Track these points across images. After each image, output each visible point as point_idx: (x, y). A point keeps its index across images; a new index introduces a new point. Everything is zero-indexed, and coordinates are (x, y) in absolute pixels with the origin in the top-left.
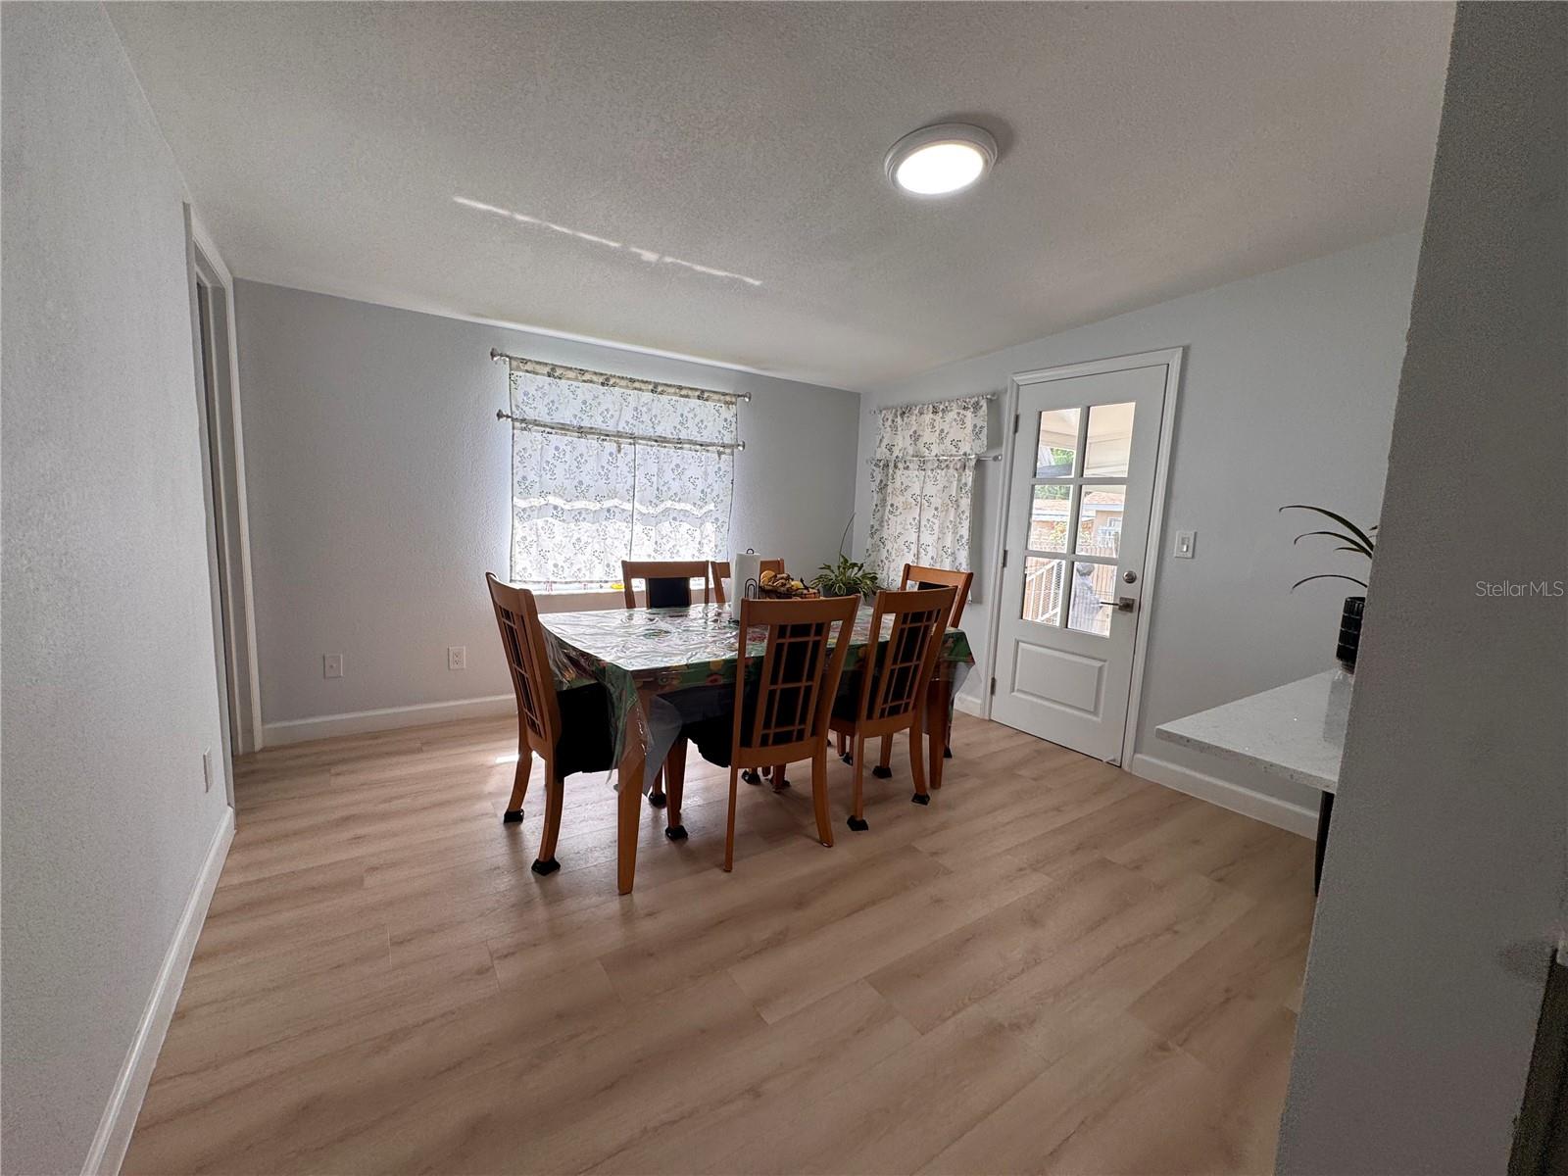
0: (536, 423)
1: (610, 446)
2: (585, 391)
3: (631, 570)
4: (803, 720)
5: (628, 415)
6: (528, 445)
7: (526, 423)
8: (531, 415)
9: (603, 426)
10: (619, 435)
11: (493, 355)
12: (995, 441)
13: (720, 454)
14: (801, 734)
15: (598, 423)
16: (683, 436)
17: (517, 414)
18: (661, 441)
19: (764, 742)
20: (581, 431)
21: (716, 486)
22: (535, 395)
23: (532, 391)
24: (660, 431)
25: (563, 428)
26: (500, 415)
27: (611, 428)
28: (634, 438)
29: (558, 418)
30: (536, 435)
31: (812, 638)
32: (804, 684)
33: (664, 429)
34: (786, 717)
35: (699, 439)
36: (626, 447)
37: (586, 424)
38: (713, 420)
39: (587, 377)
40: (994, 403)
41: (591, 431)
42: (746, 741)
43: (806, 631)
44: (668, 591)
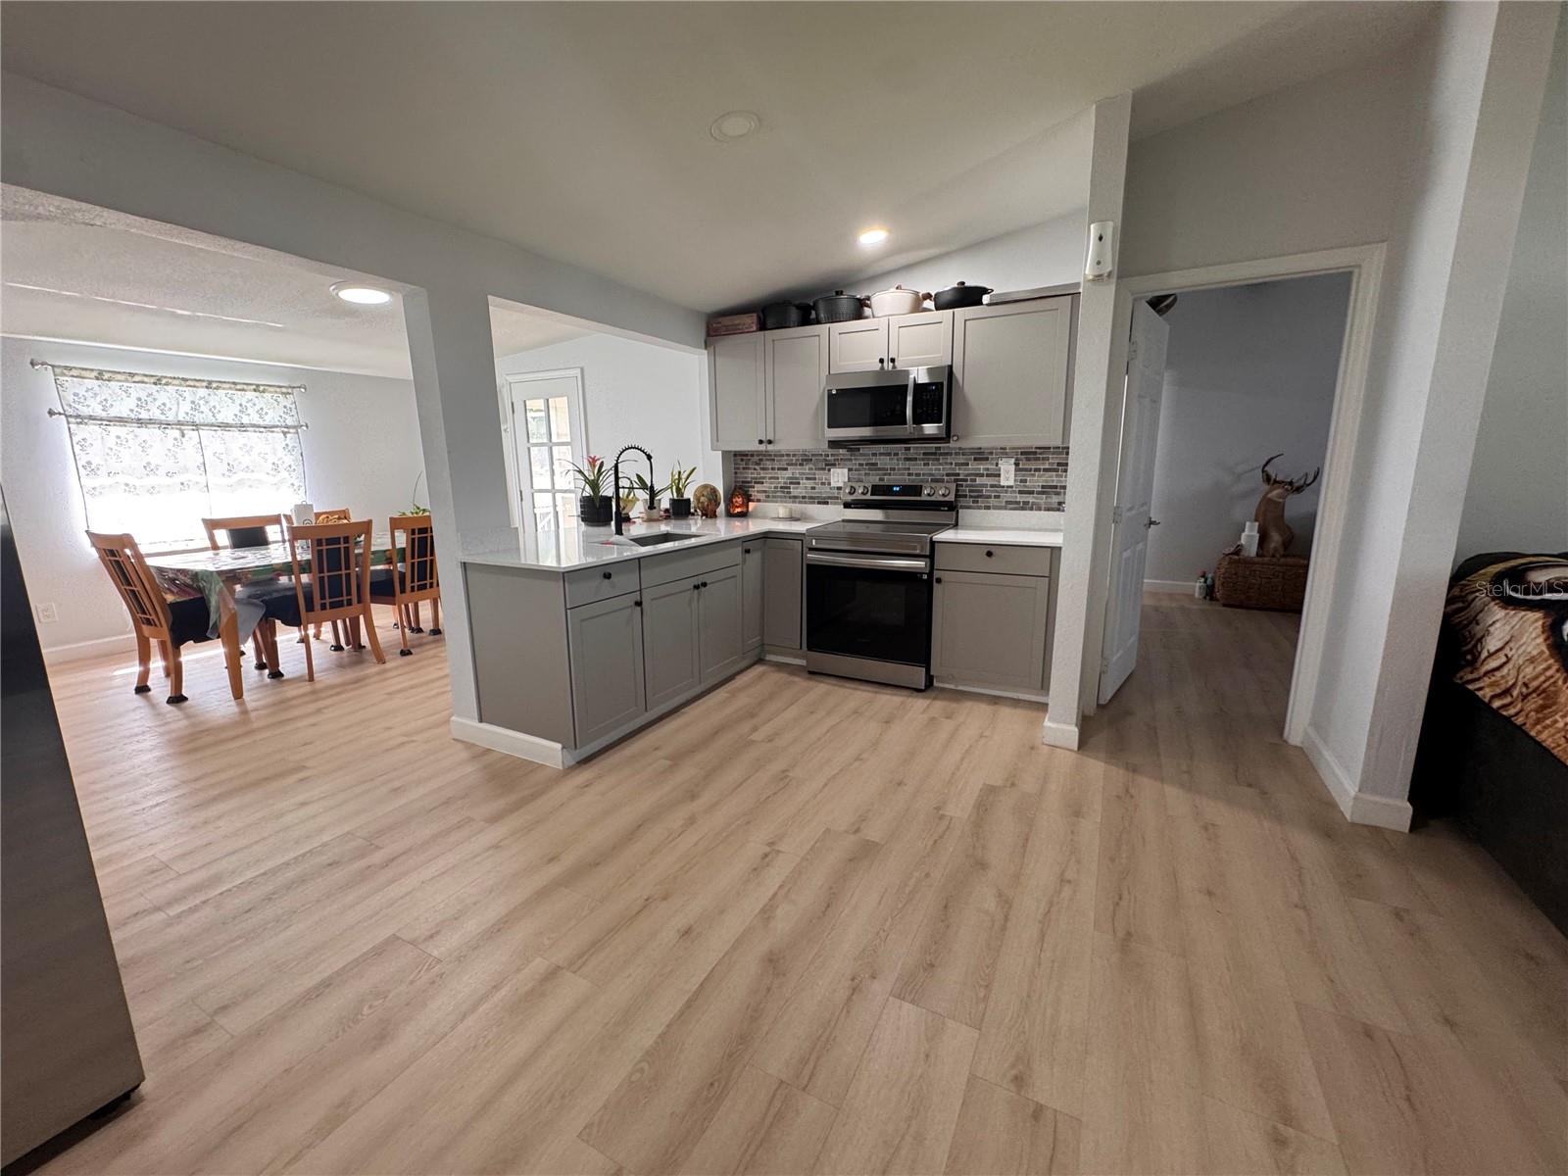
0: (91, 418)
1: (175, 433)
2: (138, 391)
3: (212, 525)
4: (349, 593)
5: (186, 407)
6: (87, 436)
7: (81, 419)
8: (85, 411)
9: (163, 418)
10: (179, 423)
11: (33, 364)
13: (285, 433)
14: (350, 603)
15: (156, 414)
16: (246, 420)
17: (70, 412)
18: (225, 426)
19: (323, 607)
20: (140, 422)
21: (285, 459)
22: (90, 396)
23: (82, 392)
24: (221, 418)
25: (121, 421)
26: (51, 413)
27: (171, 417)
28: (196, 426)
29: (113, 413)
30: (91, 431)
33: (227, 415)
34: (336, 592)
35: (261, 423)
36: (191, 434)
37: (144, 415)
38: (272, 408)
39: (137, 379)
41: (151, 422)
42: (307, 607)
43: (336, 541)
44: (249, 535)
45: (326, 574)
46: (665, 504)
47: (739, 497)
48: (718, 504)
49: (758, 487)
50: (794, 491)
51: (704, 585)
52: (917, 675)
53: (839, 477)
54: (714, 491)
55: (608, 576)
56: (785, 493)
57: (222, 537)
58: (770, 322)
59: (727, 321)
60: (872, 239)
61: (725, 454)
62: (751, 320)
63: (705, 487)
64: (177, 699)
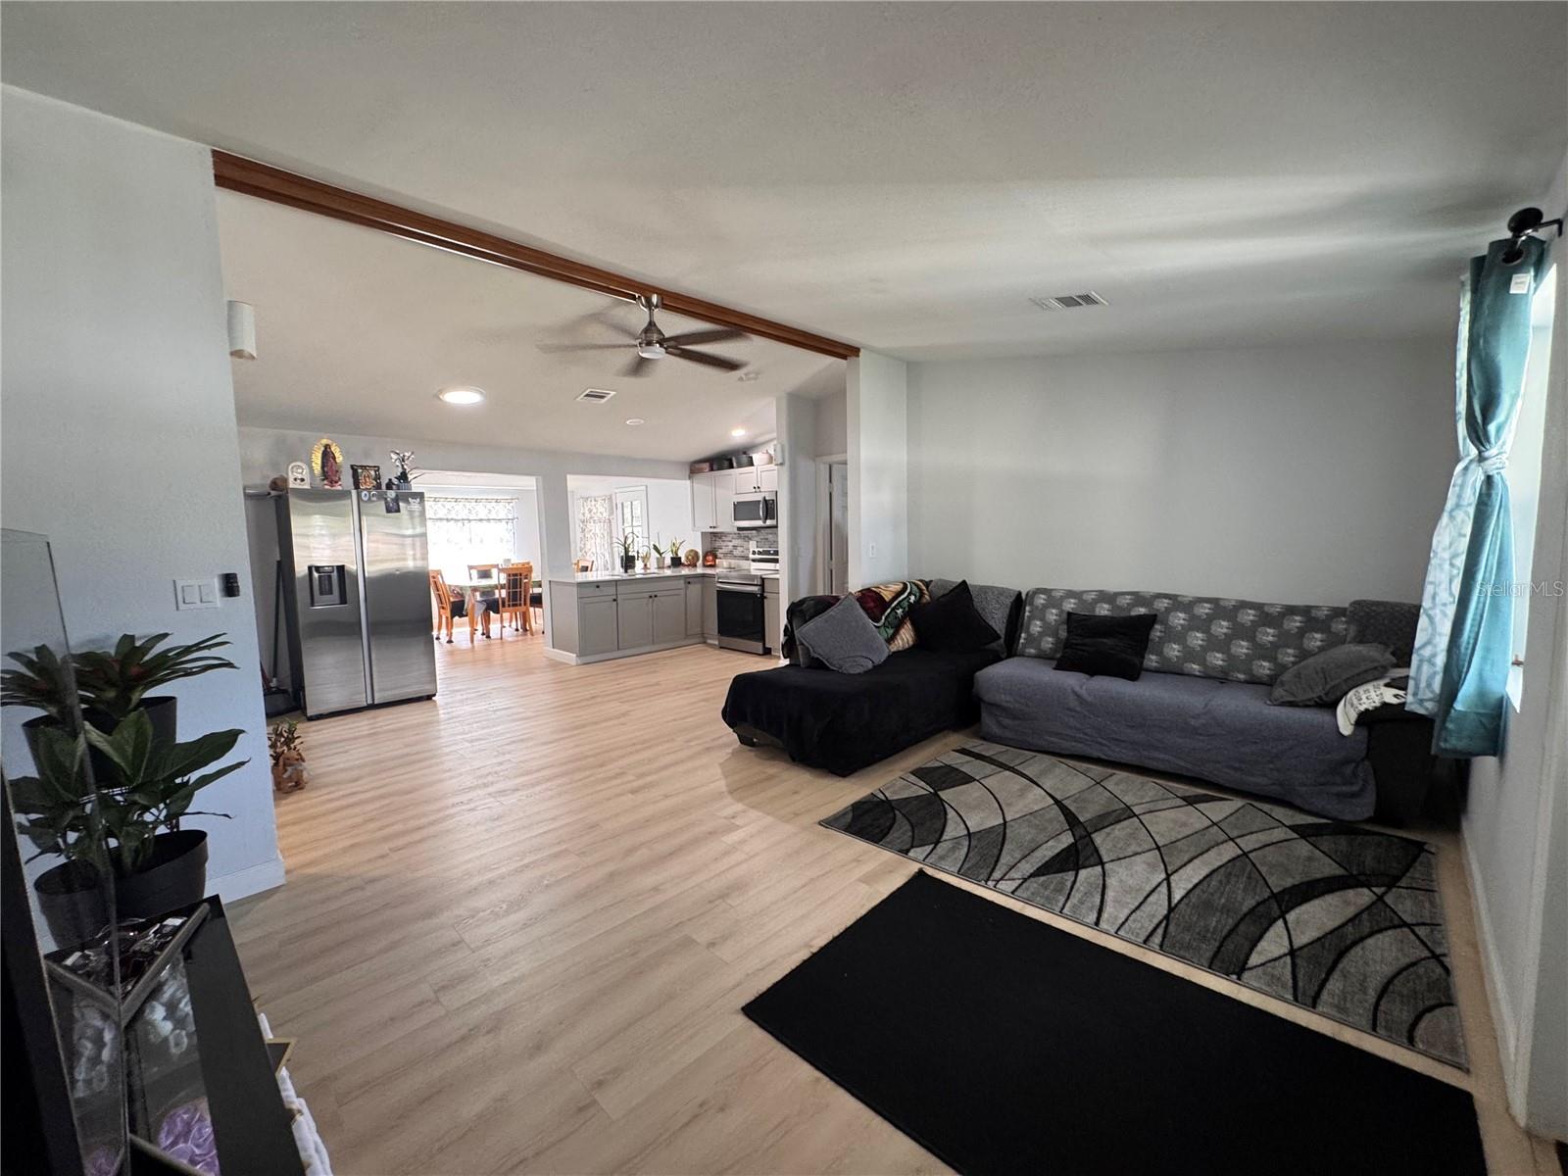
1: (460, 523)
2: (448, 505)
3: (471, 568)
5: (466, 511)
9: (457, 517)
10: (463, 519)
12: (611, 513)
14: (520, 605)
15: (454, 516)
16: (491, 517)
18: (481, 520)
19: (509, 606)
20: (447, 520)
21: (506, 536)
24: (480, 516)
25: (441, 519)
27: (460, 517)
28: (469, 520)
29: (438, 516)
31: (519, 577)
32: (518, 590)
34: (515, 599)
35: (497, 518)
36: (466, 524)
37: (449, 517)
38: (502, 511)
40: (610, 499)
41: (452, 519)
42: (504, 606)
43: (516, 575)
44: (485, 574)
45: (511, 590)
46: (668, 561)
47: (711, 554)
48: (698, 560)
49: (720, 551)
50: (736, 553)
51: (656, 596)
52: (758, 647)
53: (753, 546)
54: (696, 553)
55: (598, 587)
56: (729, 554)
57: (474, 573)
58: (715, 467)
59: (697, 466)
60: (738, 435)
61: (702, 533)
62: (706, 466)
63: (692, 551)
64: (450, 642)
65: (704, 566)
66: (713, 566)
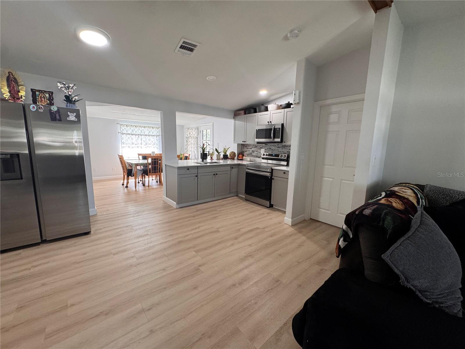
0: (124, 134)
2: (132, 128)
3: (139, 155)
4: (157, 170)
5: (140, 131)
6: (123, 137)
7: (123, 134)
8: (124, 132)
9: (136, 133)
10: (138, 135)
11: (117, 124)
12: (198, 135)
13: (157, 137)
14: (157, 172)
15: (135, 133)
16: (150, 134)
17: (121, 133)
18: (146, 135)
19: (152, 172)
21: (156, 142)
22: (125, 129)
23: (124, 129)
24: (145, 134)
25: (129, 134)
26: (119, 133)
27: (137, 133)
28: (141, 135)
29: (128, 133)
30: (125, 135)
31: (157, 160)
32: (156, 166)
33: (146, 133)
34: (155, 170)
35: (152, 135)
36: (140, 137)
37: (133, 133)
38: (155, 132)
39: (132, 126)
40: (198, 129)
41: (134, 134)
42: (150, 172)
43: (156, 159)
44: (145, 157)
45: (153, 166)
46: (222, 156)
47: (241, 155)
48: (235, 157)
49: (246, 153)
50: (253, 154)
51: (217, 174)
52: (267, 203)
53: (263, 151)
54: (235, 153)
55: (188, 169)
56: (250, 155)
57: (141, 157)
58: (247, 112)
59: (238, 112)
61: (238, 144)
62: (243, 112)
63: (233, 152)
64: (127, 187)
65: (238, 159)
66: (242, 160)
